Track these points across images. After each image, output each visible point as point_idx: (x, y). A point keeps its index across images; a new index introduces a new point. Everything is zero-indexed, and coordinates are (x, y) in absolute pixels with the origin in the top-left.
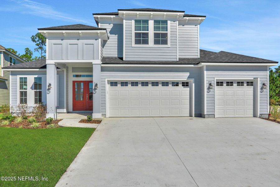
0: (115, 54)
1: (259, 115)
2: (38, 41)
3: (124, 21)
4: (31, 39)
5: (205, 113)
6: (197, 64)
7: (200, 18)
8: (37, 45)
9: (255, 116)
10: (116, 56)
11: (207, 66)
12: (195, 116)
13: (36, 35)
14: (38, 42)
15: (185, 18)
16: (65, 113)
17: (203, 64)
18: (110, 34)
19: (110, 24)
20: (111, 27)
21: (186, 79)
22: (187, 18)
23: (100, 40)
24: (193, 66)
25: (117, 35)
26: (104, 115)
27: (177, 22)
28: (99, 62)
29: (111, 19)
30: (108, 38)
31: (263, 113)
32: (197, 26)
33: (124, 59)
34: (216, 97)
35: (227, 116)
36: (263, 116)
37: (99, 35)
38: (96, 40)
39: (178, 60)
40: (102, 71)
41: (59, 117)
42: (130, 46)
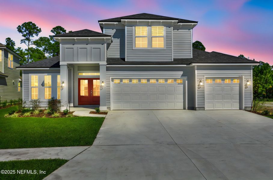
0: (118, 56)
1: (244, 108)
2: (25, 31)
3: (126, 27)
4: (17, 29)
5: (197, 106)
6: (190, 64)
7: (193, 24)
8: (24, 36)
9: (241, 109)
10: (119, 57)
11: (197, 66)
12: (188, 109)
13: (23, 25)
14: (25, 33)
15: (179, 24)
16: (72, 107)
17: (193, 64)
18: (114, 38)
19: (113, 29)
20: (114, 32)
21: (180, 77)
22: (181, 24)
23: (105, 44)
24: (185, 65)
25: (119, 39)
26: (109, 108)
27: (172, 28)
28: (105, 63)
29: (114, 25)
30: (112, 42)
31: (247, 106)
32: (190, 31)
33: (126, 60)
34: (206, 93)
35: (215, 109)
36: (248, 109)
37: (105, 41)
38: (102, 44)
39: (173, 61)
40: (107, 70)
41: (72, 110)
42: (131, 48)
